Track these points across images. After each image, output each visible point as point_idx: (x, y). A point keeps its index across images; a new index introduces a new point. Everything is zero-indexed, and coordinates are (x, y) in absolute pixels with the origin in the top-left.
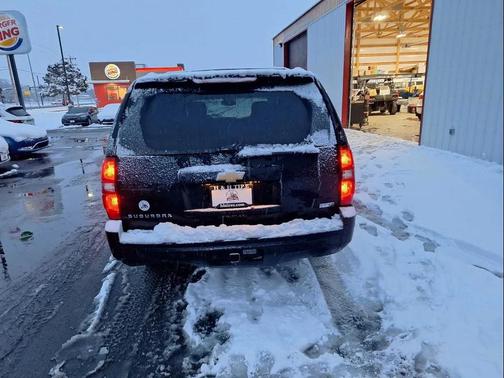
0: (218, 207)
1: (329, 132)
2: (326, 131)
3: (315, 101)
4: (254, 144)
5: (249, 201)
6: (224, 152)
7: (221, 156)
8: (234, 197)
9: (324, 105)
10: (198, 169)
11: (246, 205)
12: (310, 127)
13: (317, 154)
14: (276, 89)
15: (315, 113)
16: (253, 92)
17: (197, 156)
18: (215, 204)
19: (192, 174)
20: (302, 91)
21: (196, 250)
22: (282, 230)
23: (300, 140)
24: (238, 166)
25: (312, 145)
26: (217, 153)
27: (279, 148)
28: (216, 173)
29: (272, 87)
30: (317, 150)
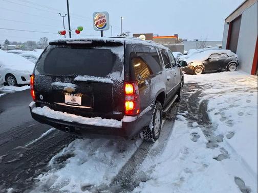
0: (67, 104)
1: (121, 73)
2: (120, 72)
3: (119, 56)
4: (82, 75)
5: (80, 104)
6: (69, 77)
7: (68, 79)
8: (74, 100)
9: (123, 58)
10: (58, 84)
11: (78, 105)
12: (112, 69)
13: (112, 84)
14: (103, 48)
15: (117, 62)
16: (90, 49)
17: (59, 77)
18: (66, 102)
19: (55, 86)
20: (114, 50)
21: (53, 121)
22: (90, 121)
23: (104, 76)
24: (74, 85)
25: (110, 79)
26: (66, 77)
27: (93, 79)
28: (64, 87)
29: (101, 47)
30: (112, 82)
